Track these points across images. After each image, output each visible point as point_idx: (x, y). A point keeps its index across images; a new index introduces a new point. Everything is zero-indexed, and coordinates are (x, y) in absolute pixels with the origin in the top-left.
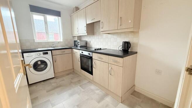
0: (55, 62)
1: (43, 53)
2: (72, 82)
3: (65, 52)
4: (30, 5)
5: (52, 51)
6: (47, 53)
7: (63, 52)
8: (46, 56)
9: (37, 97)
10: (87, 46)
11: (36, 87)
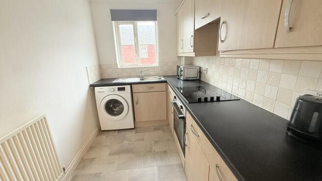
0: (137, 104)
1: (118, 88)
2: (151, 151)
3: (153, 88)
4: (111, 10)
5: (133, 85)
6: (123, 89)
7: (151, 88)
8: (121, 93)
9: (95, 158)
10: (202, 79)
11: (107, 137)
